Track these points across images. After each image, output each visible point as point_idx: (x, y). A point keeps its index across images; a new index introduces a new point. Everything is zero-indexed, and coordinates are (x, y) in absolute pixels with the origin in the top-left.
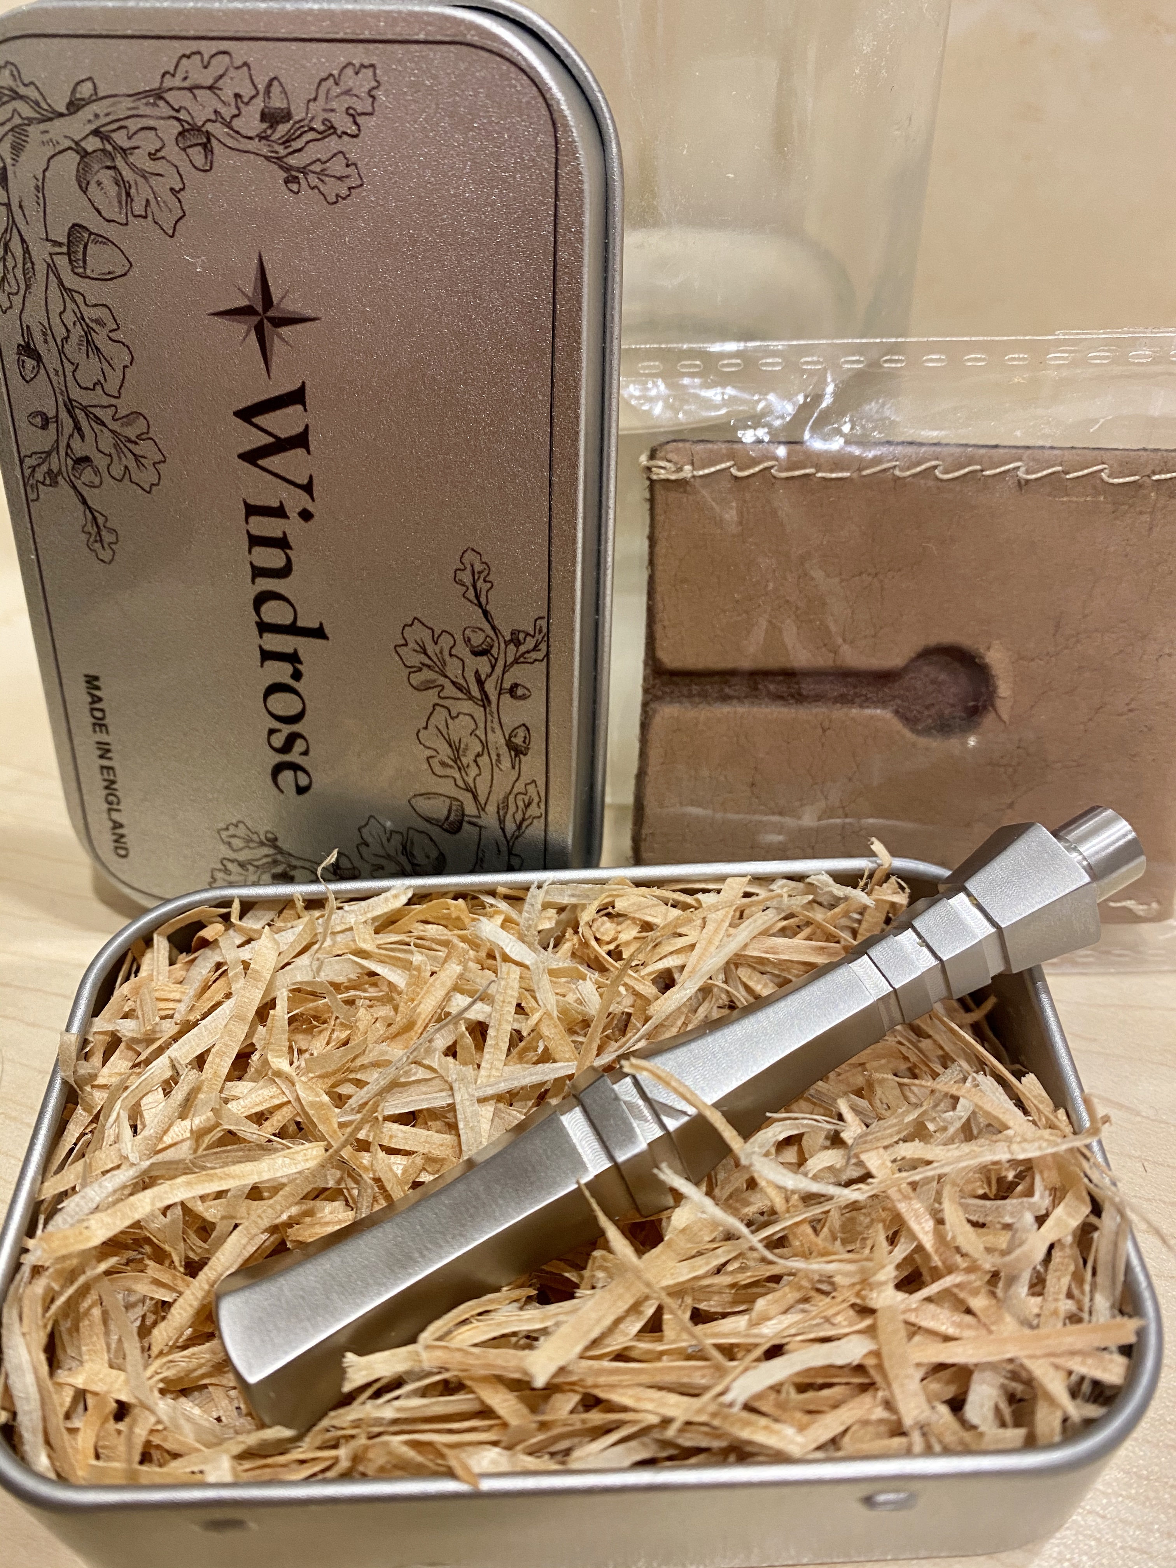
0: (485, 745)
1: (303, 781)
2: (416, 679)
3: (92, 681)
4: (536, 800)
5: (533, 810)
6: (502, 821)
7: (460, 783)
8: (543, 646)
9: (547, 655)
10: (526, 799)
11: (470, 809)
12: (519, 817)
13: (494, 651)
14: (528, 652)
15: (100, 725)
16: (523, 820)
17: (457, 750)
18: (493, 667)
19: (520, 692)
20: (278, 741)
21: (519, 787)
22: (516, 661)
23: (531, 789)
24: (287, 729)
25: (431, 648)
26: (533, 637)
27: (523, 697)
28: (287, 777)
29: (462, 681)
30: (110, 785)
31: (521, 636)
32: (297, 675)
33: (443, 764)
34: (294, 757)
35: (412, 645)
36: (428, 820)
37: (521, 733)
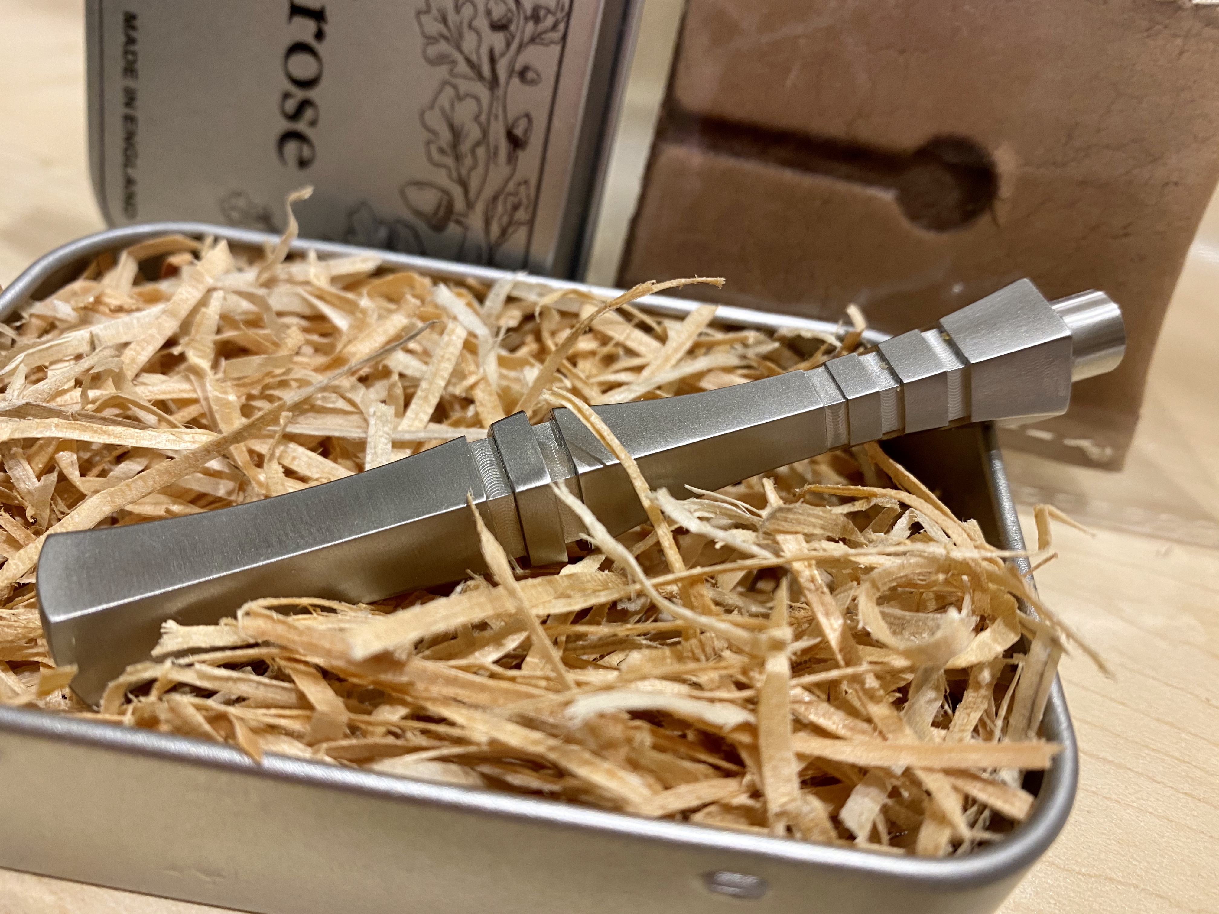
0: (485, 133)
1: (306, 152)
2: (433, 51)
3: (130, 20)
4: (525, 201)
5: (522, 215)
6: (487, 222)
7: (454, 175)
8: (562, 27)
9: (564, 38)
10: (515, 200)
11: (459, 205)
12: (505, 219)
13: (513, 27)
14: (545, 32)
15: (130, 70)
16: (510, 224)
17: (457, 134)
18: (508, 45)
19: (530, 75)
20: (291, 105)
21: (511, 186)
22: (533, 40)
23: (522, 189)
24: (300, 94)
25: (452, 18)
26: (554, 14)
27: (533, 82)
28: (291, 147)
29: (474, 58)
30: (129, 138)
31: (542, 13)
32: (320, 35)
33: (442, 151)
34: (301, 126)
35: (434, 11)
36: (418, 213)
37: (523, 123)
